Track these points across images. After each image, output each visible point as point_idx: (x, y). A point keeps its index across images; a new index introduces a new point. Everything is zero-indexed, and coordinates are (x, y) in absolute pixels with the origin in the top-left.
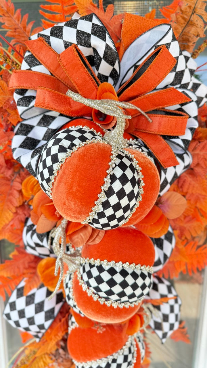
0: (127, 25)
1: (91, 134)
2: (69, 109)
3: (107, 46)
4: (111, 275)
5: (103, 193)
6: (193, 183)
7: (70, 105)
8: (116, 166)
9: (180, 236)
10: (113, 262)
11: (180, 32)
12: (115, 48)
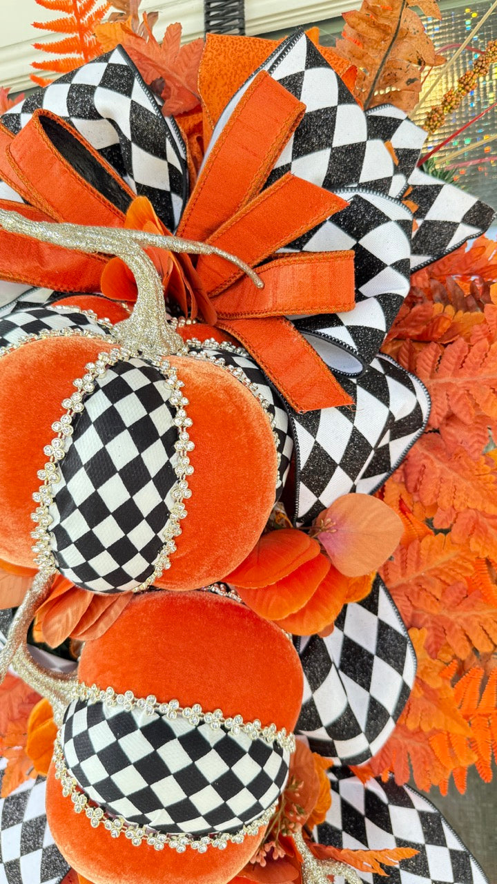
0: (211, 62)
1: (68, 319)
2: (37, 267)
3: (135, 107)
4: (115, 735)
5: (50, 466)
6: (452, 475)
7: (40, 258)
8: (97, 388)
9: (434, 650)
10: (129, 695)
11: (376, 64)
12: (156, 110)
